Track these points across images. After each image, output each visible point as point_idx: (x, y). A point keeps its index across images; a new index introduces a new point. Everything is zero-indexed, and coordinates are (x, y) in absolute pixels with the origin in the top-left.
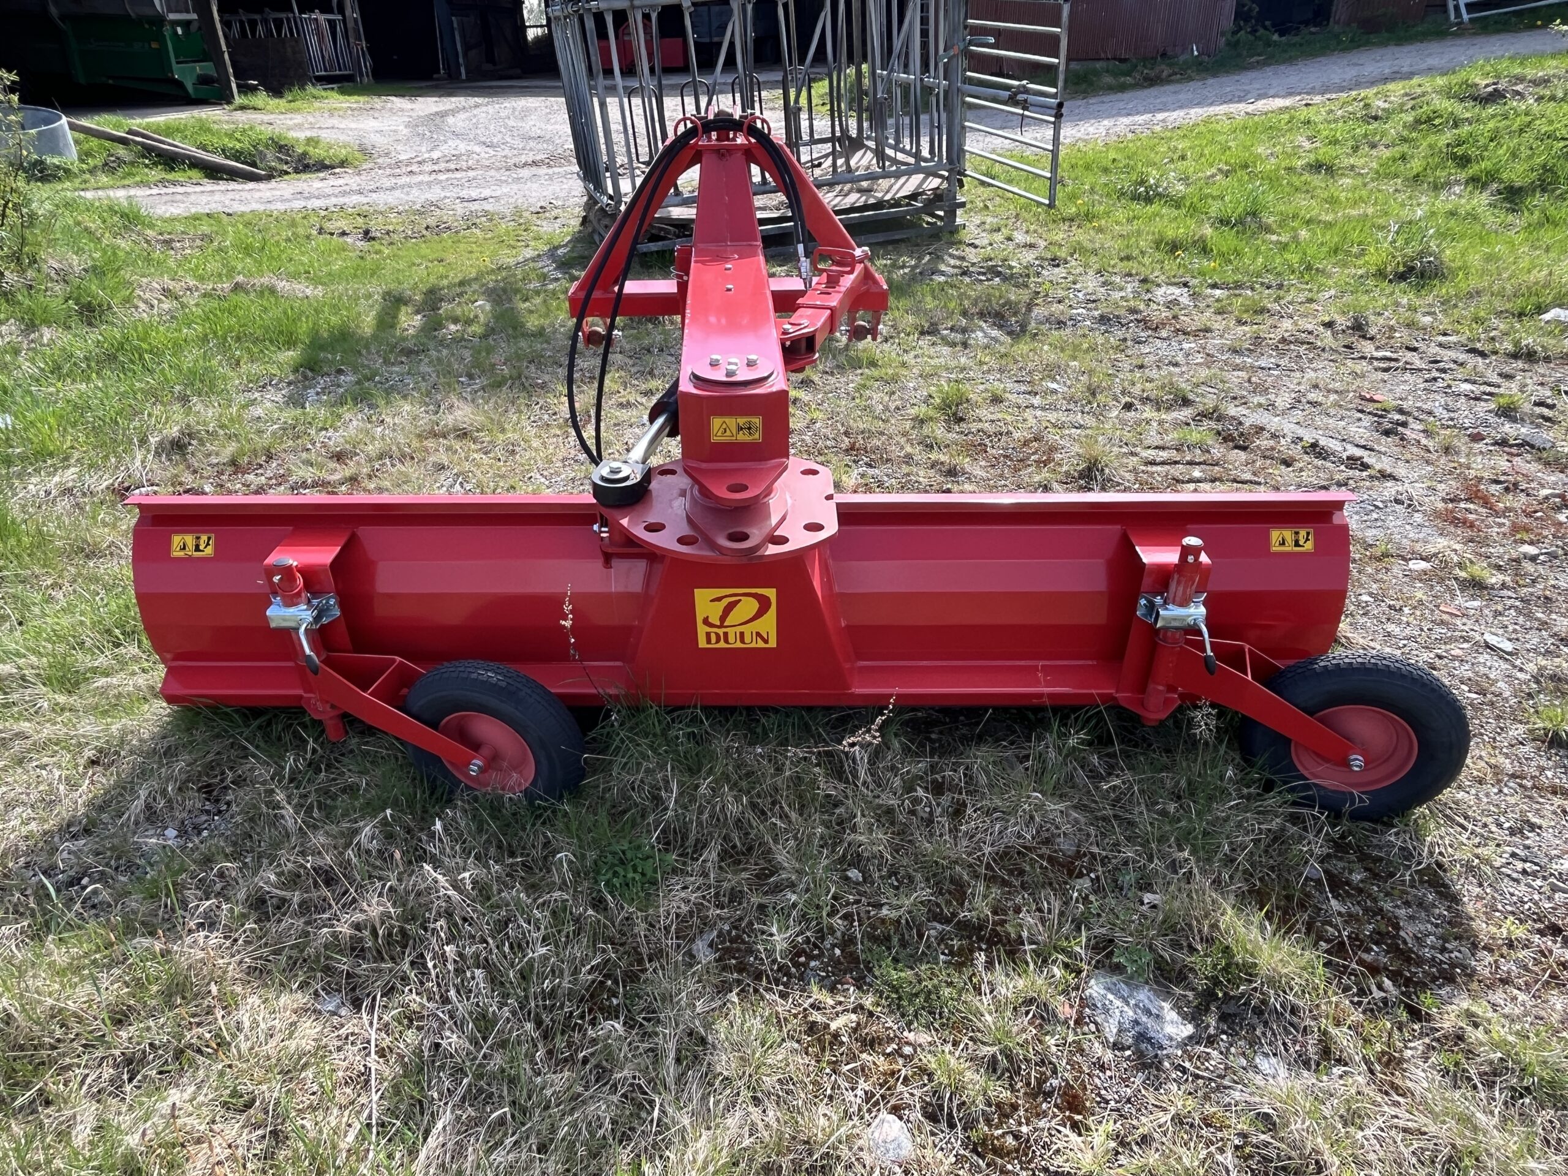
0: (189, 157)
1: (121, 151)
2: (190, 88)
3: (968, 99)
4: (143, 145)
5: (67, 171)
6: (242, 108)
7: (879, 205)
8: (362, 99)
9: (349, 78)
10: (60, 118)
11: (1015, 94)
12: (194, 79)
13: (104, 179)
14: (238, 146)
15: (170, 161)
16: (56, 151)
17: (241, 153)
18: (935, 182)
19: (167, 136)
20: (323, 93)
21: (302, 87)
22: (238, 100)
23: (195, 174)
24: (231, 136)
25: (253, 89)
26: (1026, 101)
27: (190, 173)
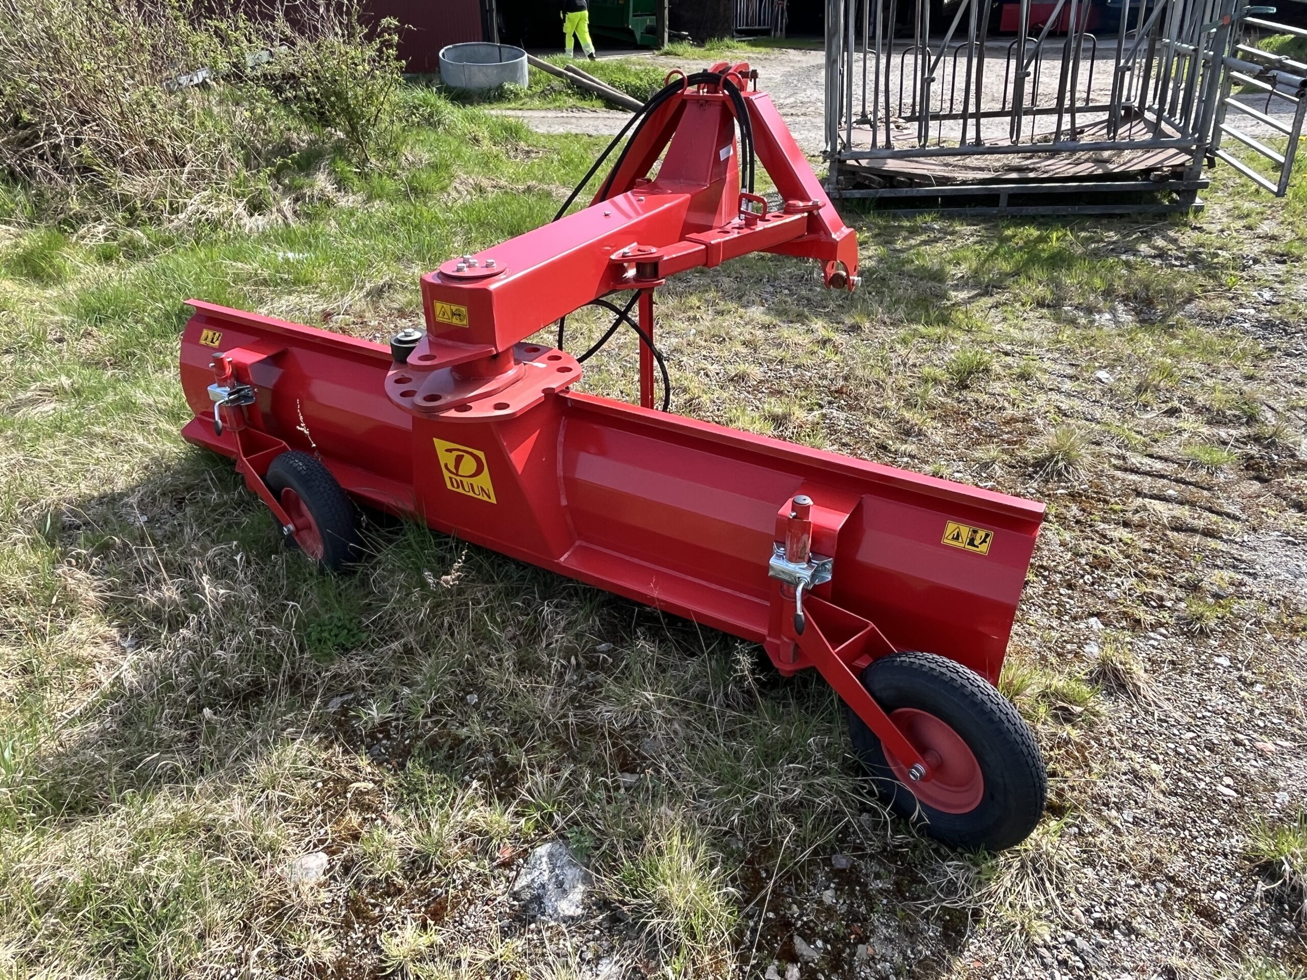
0: (598, 90)
1: (556, 83)
2: (638, 36)
3: (1235, 74)
4: (572, 78)
5: (516, 95)
6: (667, 54)
7: (1110, 176)
8: (763, 50)
9: (766, 33)
10: (523, 55)
11: (1267, 70)
12: (643, 29)
13: (537, 102)
14: (638, 83)
15: (584, 91)
16: (514, 79)
17: (639, 89)
18: (1183, 158)
19: (592, 73)
20: (736, 45)
21: (721, 38)
22: (667, 47)
23: (598, 103)
24: (637, 75)
25: (683, 38)
26: (1274, 77)
27: (594, 102)
